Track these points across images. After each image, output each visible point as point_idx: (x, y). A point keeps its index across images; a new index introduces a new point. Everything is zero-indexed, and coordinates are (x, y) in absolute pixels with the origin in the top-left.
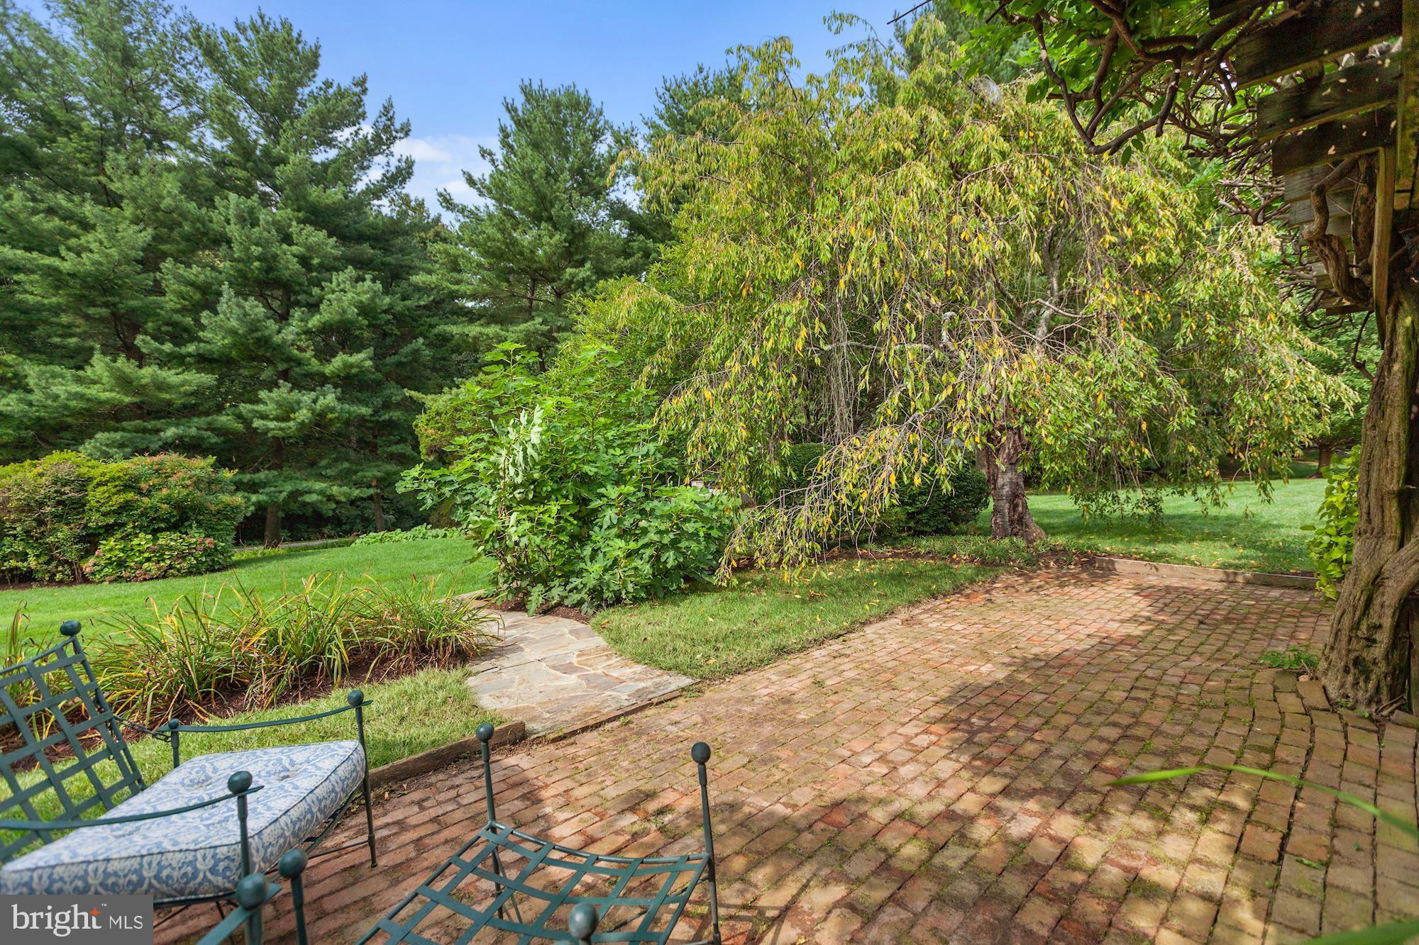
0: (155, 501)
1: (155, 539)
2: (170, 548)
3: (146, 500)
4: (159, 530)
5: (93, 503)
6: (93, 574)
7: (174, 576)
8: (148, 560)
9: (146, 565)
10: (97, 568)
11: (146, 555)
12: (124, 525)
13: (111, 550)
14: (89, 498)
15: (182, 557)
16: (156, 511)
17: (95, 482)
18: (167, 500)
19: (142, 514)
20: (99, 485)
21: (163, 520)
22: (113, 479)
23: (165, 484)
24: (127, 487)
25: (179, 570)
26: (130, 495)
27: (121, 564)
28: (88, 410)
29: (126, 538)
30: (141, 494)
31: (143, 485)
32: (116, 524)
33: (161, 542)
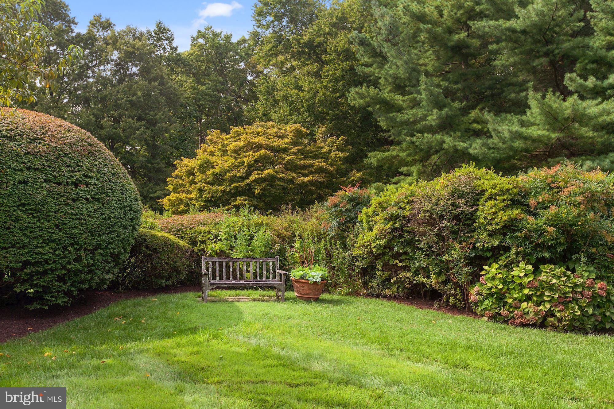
0: (541, 222)
1: (536, 271)
2: (551, 287)
3: (531, 219)
4: (544, 261)
5: (482, 220)
6: (476, 304)
7: (555, 328)
8: (529, 298)
9: (524, 305)
10: (480, 298)
11: (526, 291)
12: (507, 249)
13: (493, 278)
14: (478, 213)
15: (564, 302)
16: (541, 235)
17: (487, 195)
18: (554, 222)
19: (527, 238)
20: (490, 198)
21: (550, 248)
22: (503, 192)
23: (555, 201)
24: (514, 203)
25: (560, 320)
26: (516, 212)
27: (500, 298)
28: (527, 150)
29: (509, 266)
30: (529, 213)
31: (532, 202)
32: (498, 248)
33: (543, 277)
